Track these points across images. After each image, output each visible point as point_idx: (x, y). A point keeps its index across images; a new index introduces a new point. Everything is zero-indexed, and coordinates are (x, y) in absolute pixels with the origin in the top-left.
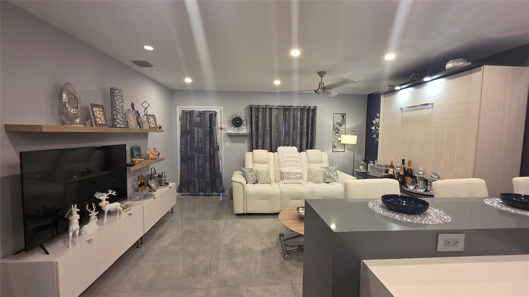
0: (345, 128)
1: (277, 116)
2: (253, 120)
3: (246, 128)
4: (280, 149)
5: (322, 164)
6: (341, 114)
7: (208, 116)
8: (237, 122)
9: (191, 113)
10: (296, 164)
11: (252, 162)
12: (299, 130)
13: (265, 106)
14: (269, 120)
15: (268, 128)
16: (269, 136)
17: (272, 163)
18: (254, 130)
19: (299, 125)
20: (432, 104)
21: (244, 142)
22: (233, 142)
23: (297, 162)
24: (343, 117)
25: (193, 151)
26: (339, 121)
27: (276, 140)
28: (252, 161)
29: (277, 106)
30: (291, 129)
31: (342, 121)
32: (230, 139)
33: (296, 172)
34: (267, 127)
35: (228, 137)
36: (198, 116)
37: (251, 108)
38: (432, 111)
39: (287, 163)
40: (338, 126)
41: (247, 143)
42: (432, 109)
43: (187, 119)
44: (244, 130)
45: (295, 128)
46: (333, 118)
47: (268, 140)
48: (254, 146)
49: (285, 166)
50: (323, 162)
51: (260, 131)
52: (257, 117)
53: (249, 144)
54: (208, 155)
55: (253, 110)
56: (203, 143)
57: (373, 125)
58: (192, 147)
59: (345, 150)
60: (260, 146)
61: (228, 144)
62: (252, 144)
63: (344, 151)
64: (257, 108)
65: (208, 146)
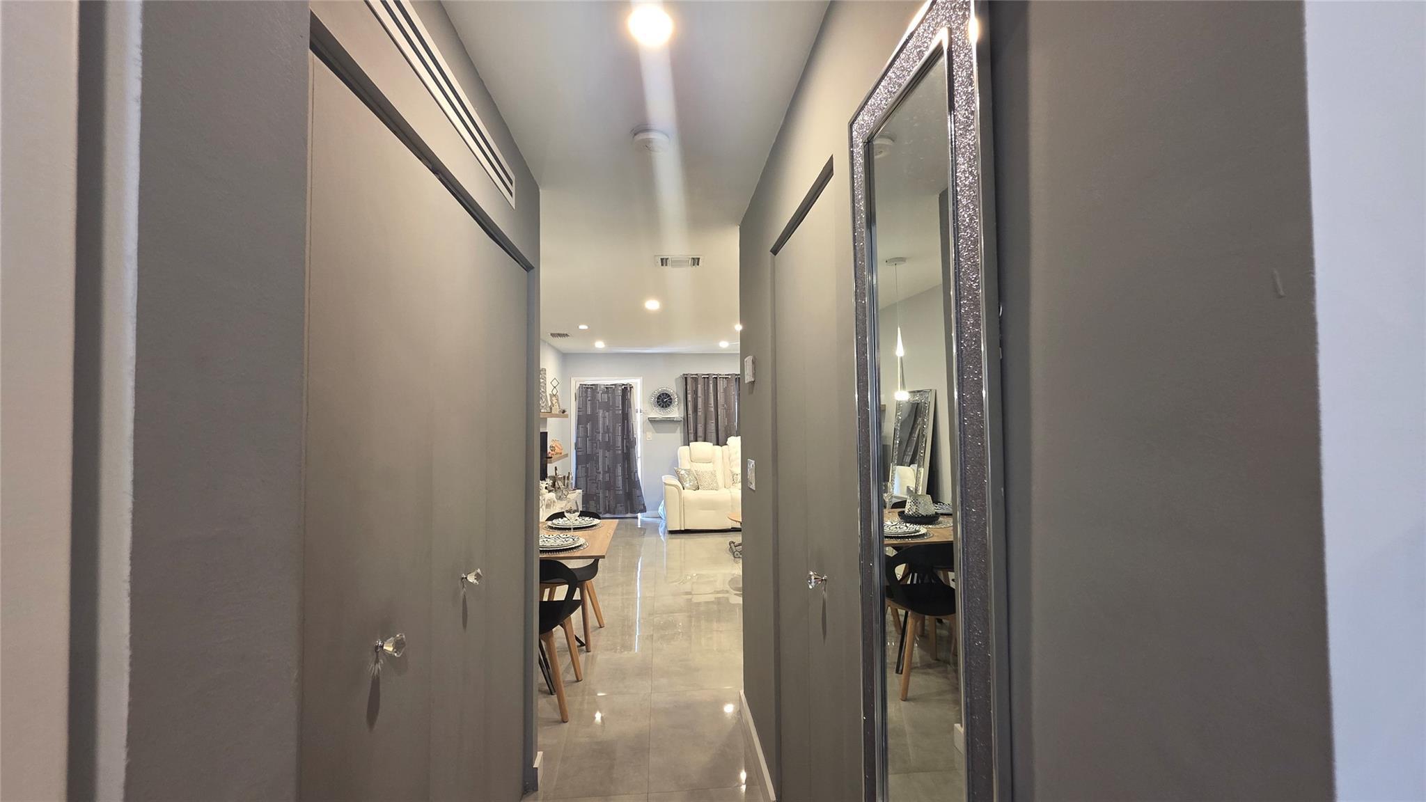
2: (689, 397)
3: (678, 409)
4: (732, 440)
7: (620, 392)
8: (664, 400)
9: (594, 388)
11: (690, 461)
13: (707, 375)
14: (714, 396)
15: (713, 409)
18: (690, 412)
21: (675, 432)
22: (657, 432)
25: (596, 447)
27: (726, 428)
32: (654, 427)
34: (711, 407)
35: (651, 426)
36: (603, 393)
37: (686, 378)
43: (587, 397)
44: (676, 412)
47: (712, 426)
48: (692, 437)
51: (699, 414)
52: (696, 392)
53: (682, 434)
54: (620, 452)
55: (689, 381)
56: (610, 434)
58: (593, 440)
60: (701, 436)
61: (649, 435)
62: (688, 434)
64: (695, 379)
65: (619, 439)
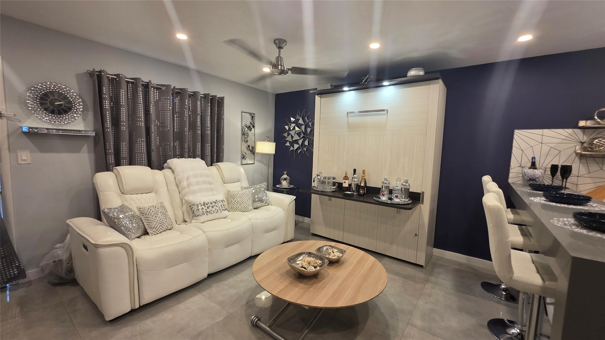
0: (254, 132)
1: (157, 103)
4: (174, 162)
5: (241, 182)
6: (250, 114)
8: (53, 103)
10: (209, 186)
11: (120, 193)
12: (199, 132)
13: (132, 79)
14: (144, 108)
15: (143, 124)
16: (144, 139)
17: (163, 190)
18: (107, 124)
19: (199, 124)
20: (387, 111)
21: (78, 151)
23: (210, 183)
24: (252, 118)
26: (248, 124)
27: (162, 147)
28: (119, 191)
29: (156, 85)
30: (187, 129)
31: (251, 124)
32: (33, 144)
33: (216, 201)
34: (141, 121)
35: (25, 139)
37: (98, 77)
38: (387, 117)
39: (196, 188)
40: (246, 129)
41: (89, 152)
42: (386, 116)
44: (78, 123)
45: (193, 126)
46: (242, 119)
47: (141, 146)
48: (111, 159)
49: (194, 192)
50: (242, 180)
51: (123, 128)
55: (105, 82)
57: (285, 131)
59: (254, 162)
60: (125, 158)
61: (25, 155)
62: (106, 155)
63: (254, 164)
64: (114, 81)
